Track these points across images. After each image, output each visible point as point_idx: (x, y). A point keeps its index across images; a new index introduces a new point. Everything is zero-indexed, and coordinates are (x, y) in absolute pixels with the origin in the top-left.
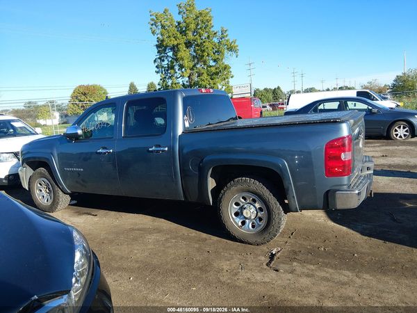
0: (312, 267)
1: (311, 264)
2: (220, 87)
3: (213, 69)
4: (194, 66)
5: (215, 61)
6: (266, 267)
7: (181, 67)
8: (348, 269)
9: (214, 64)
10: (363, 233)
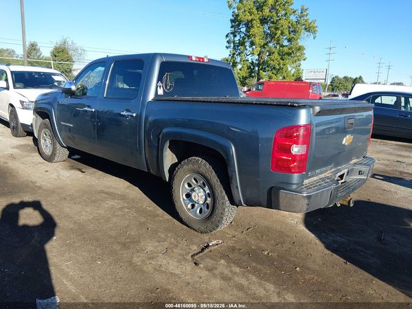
0: (237, 270)
1: (239, 266)
2: (290, 69)
3: (286, 49)
4: (266, 44)
5: (289, 40)
6: (189, 257)
7: (252, 44)
8: (274, 283)
9: (287, 44)
10: (328, 247)
